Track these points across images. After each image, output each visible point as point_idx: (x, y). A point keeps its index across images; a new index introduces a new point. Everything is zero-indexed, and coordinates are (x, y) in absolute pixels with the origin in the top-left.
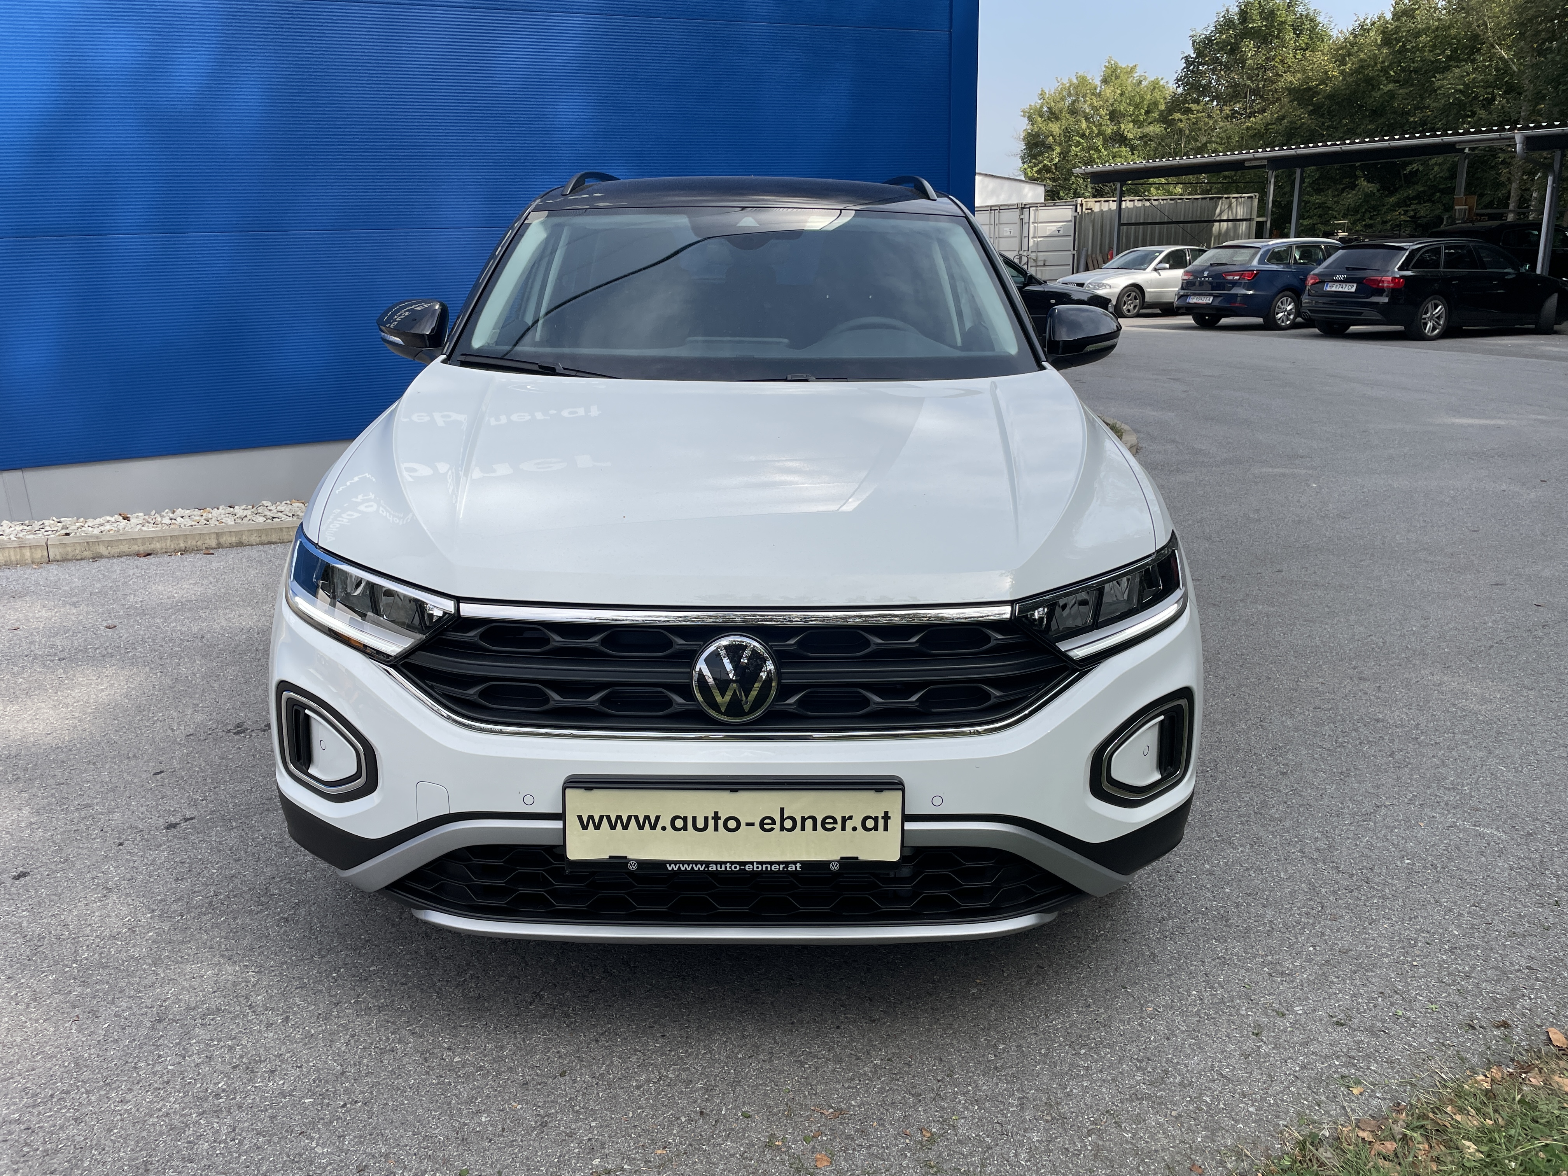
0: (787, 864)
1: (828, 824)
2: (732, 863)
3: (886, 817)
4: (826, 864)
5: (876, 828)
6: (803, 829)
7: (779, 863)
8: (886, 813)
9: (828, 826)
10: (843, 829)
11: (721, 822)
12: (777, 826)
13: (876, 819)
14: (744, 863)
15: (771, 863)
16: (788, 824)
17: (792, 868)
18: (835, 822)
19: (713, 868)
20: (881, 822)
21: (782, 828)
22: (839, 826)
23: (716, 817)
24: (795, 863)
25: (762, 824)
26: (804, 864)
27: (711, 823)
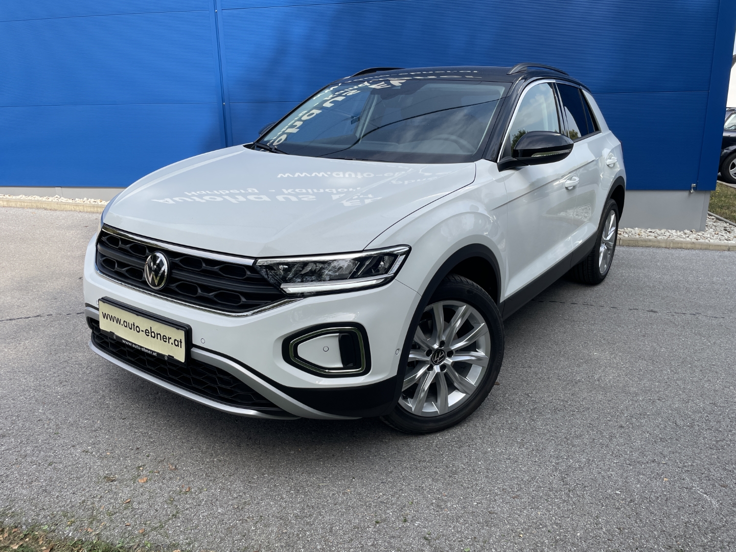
0: (153, 352)
1: (165, 339)
2: (139, 346)
3: (181, 342)
4: (163, 356)
5: (178, 345)
6: (157, 339)
7: (151, 351)
8: (181, 340)
9: (165, 340)
10: (169, 343)
11: (135, 327)
12: (150, 334)
13: (178, 341)
14: (141, 347)
15: (149, 350)
16: (153, 335)
17: (154, 354)
18: (166, 339)
19: (134, 346)
20: (179, 343)
21: (152, 336)
22: (167, 340)
23: (134, 325)
24: (155, 352)
25: (146, 332)
26: (158, 354)
27: (133, 326)
